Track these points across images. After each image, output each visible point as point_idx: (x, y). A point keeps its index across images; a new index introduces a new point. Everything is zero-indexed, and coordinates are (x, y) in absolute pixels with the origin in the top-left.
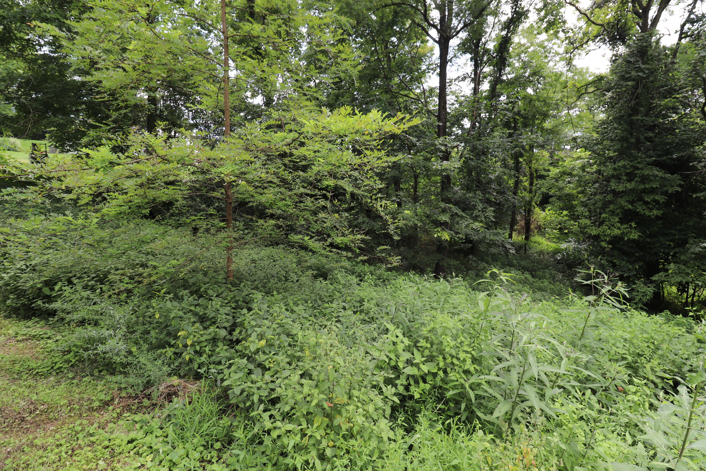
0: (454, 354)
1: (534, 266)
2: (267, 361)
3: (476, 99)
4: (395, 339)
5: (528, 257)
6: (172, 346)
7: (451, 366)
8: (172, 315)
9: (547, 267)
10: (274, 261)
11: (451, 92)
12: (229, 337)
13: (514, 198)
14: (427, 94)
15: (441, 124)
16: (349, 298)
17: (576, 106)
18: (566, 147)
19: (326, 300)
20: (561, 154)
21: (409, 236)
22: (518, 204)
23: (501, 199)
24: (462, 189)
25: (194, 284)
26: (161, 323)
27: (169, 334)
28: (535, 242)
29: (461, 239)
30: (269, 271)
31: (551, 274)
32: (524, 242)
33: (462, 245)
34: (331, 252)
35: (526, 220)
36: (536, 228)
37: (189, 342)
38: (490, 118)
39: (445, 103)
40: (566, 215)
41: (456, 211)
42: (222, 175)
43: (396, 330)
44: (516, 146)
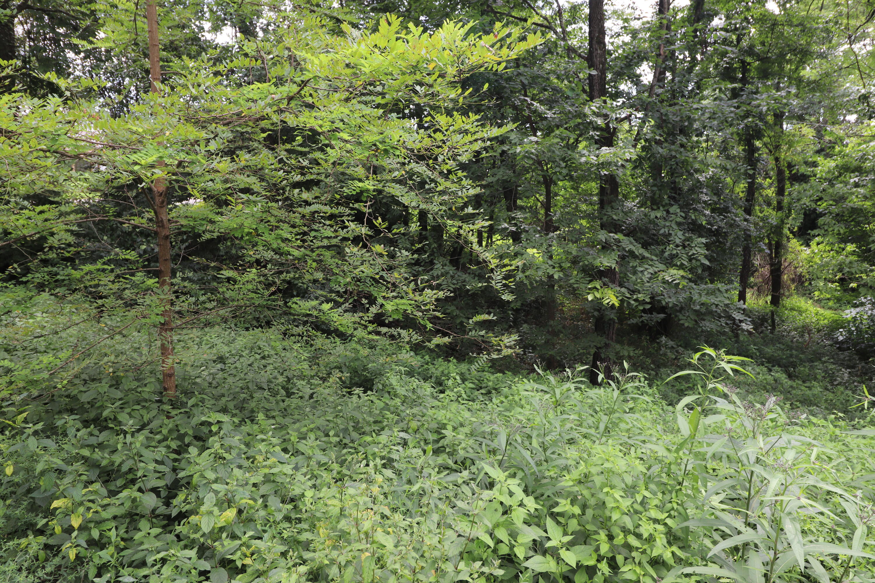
0: (630, 526)
1: (791, 356)
2: (239, 553)
3: (665, 22)
4: (507, 501)
5: (779, 339)
6: (41, 532)
7: (625, 552)
8: (40, 467)
9: (817, 357)
10: (263, 358)
11: (615, 12)
12: (162, 510)
13: (746, 220)
14: (566, 16)
15: (594, 72)
16: (414, 425)
17: (864, 36)
18: (848, 118)
19: (367, 429)
20: (838, 131)
21: (536, 301)
22: (754, 233)
23: (720, 222)
24: (642, 204)
25: (92, 403)
26: (18, 485)
27: (33, 508)
28: (792, 309)
29: (644, 302)
30: (251, 375)
31: (826, 371)
32: (770, 308)
33: (646, 317)
34: (378, 333)
35: (771, 265)
36: (793, 280)
37: (76, 522)
38: (694, 61)
39: (602, 32)
40: (853, 253)
41: (631, 247)
42: (136, 168)
43: (510, 481)
44: (747, 115)
